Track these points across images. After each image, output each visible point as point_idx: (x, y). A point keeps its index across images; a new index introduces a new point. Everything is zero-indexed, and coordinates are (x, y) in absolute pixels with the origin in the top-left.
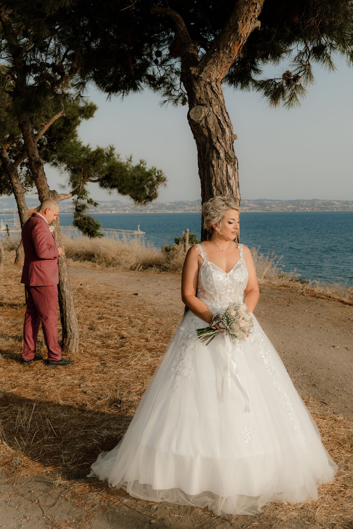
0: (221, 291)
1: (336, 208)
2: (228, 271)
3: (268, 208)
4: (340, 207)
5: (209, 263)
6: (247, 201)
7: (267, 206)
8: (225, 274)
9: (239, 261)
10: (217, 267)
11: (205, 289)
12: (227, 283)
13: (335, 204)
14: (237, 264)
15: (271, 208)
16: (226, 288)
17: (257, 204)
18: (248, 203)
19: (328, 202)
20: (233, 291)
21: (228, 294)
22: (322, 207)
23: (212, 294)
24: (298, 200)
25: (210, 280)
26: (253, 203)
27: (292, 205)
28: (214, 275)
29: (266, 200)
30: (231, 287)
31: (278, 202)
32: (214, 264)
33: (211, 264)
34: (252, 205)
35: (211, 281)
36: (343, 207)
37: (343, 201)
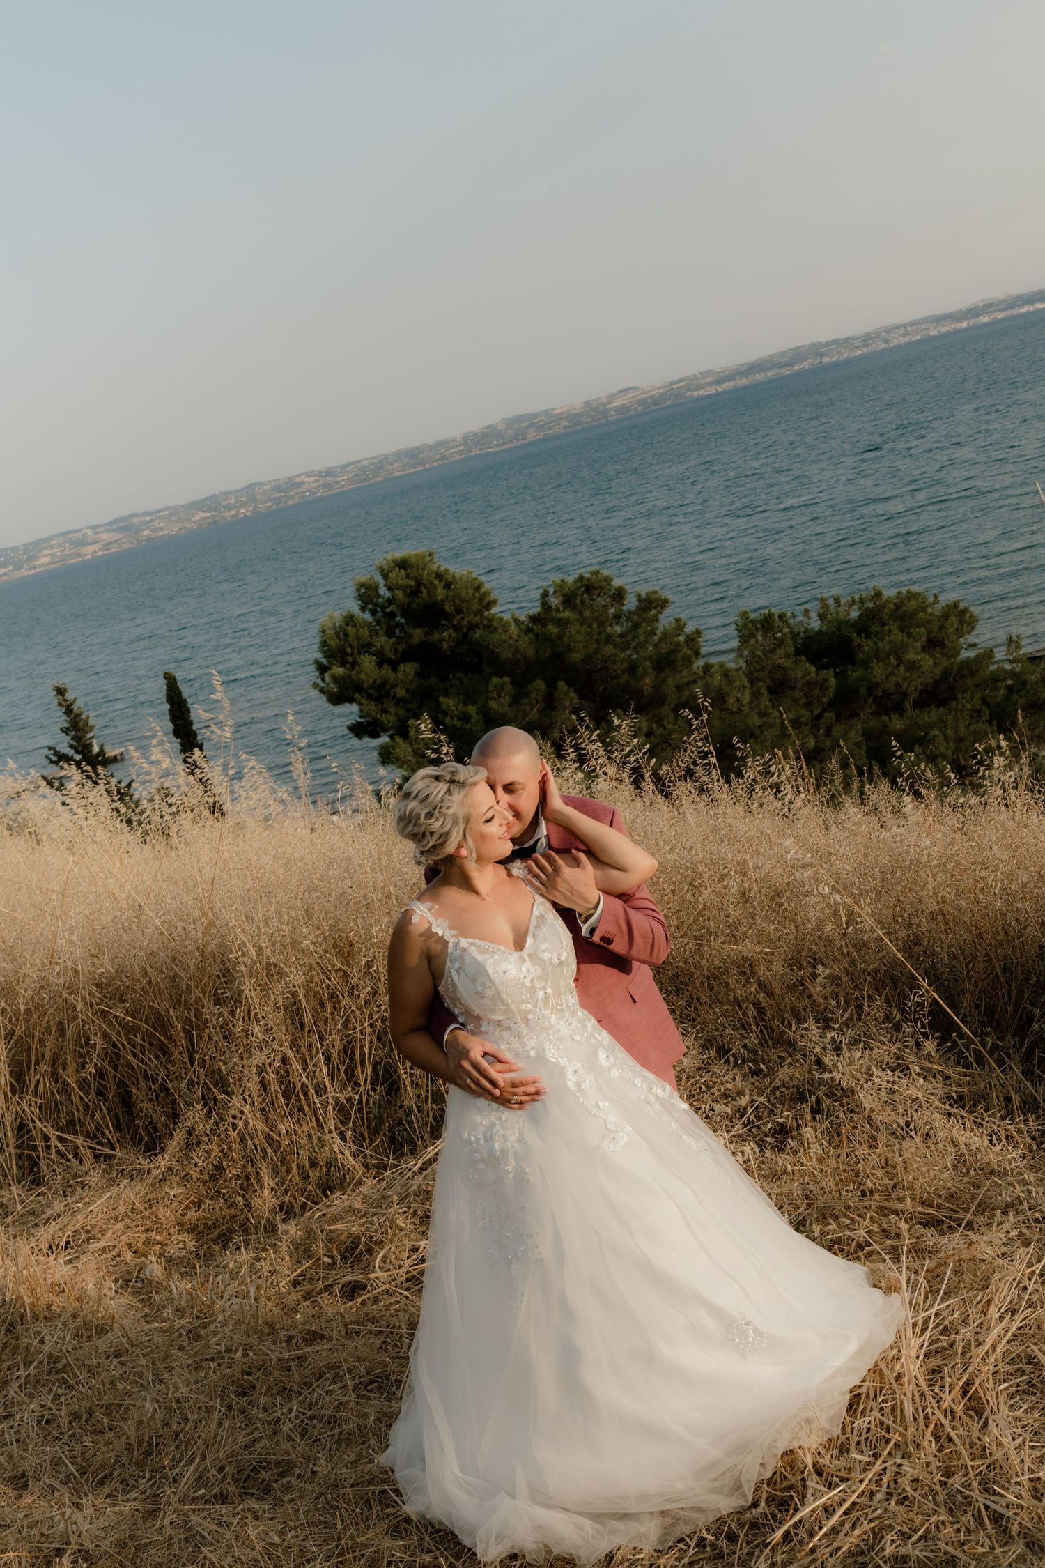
0: (523, 1002)
1: (309, 491)
2: (519, 945)
3: (146, 533)
4: (319, 486)
5: (464, 942)
6: (89, 531)
7: (142, 530)
8: (516, 955)
9: (535, 907)
10: (489, 944)
11: (477, 1012)
12: (529, 978)
13: (303, 482)
14: (533, 918)
15: (155, 530)
16: (533, 990)
17: (114, 531)
18: (95, 534)
19: (285, 483)
20: (549, 991)
21: (540, 1003)
22: (276, 498)
23: (501, 1018)
24: (213, 496)
25: (484, 985)
26: (107, 531)
27: (203, 511)
28: (490, 971)
29: (136, 515)
30: (543, 984)
31: (167, 513)
32: (477, 941)
33: (471, 944)
34: (105, 536)
35: (490, 987)
36: (325, 485)
37: (321, 472)
